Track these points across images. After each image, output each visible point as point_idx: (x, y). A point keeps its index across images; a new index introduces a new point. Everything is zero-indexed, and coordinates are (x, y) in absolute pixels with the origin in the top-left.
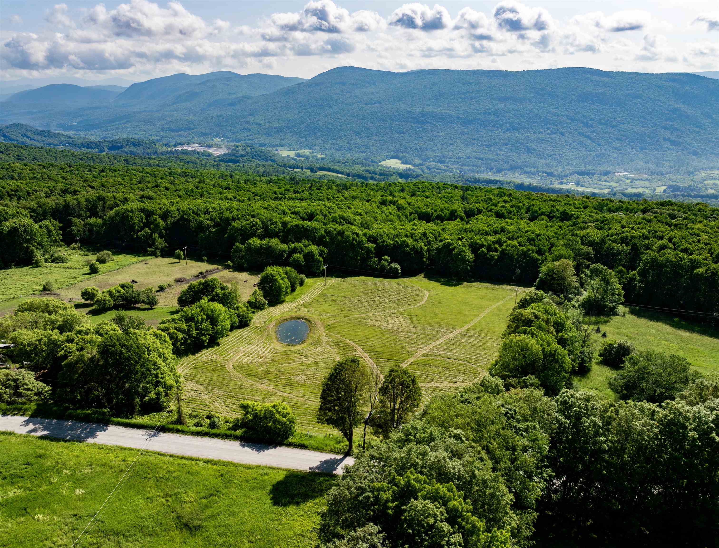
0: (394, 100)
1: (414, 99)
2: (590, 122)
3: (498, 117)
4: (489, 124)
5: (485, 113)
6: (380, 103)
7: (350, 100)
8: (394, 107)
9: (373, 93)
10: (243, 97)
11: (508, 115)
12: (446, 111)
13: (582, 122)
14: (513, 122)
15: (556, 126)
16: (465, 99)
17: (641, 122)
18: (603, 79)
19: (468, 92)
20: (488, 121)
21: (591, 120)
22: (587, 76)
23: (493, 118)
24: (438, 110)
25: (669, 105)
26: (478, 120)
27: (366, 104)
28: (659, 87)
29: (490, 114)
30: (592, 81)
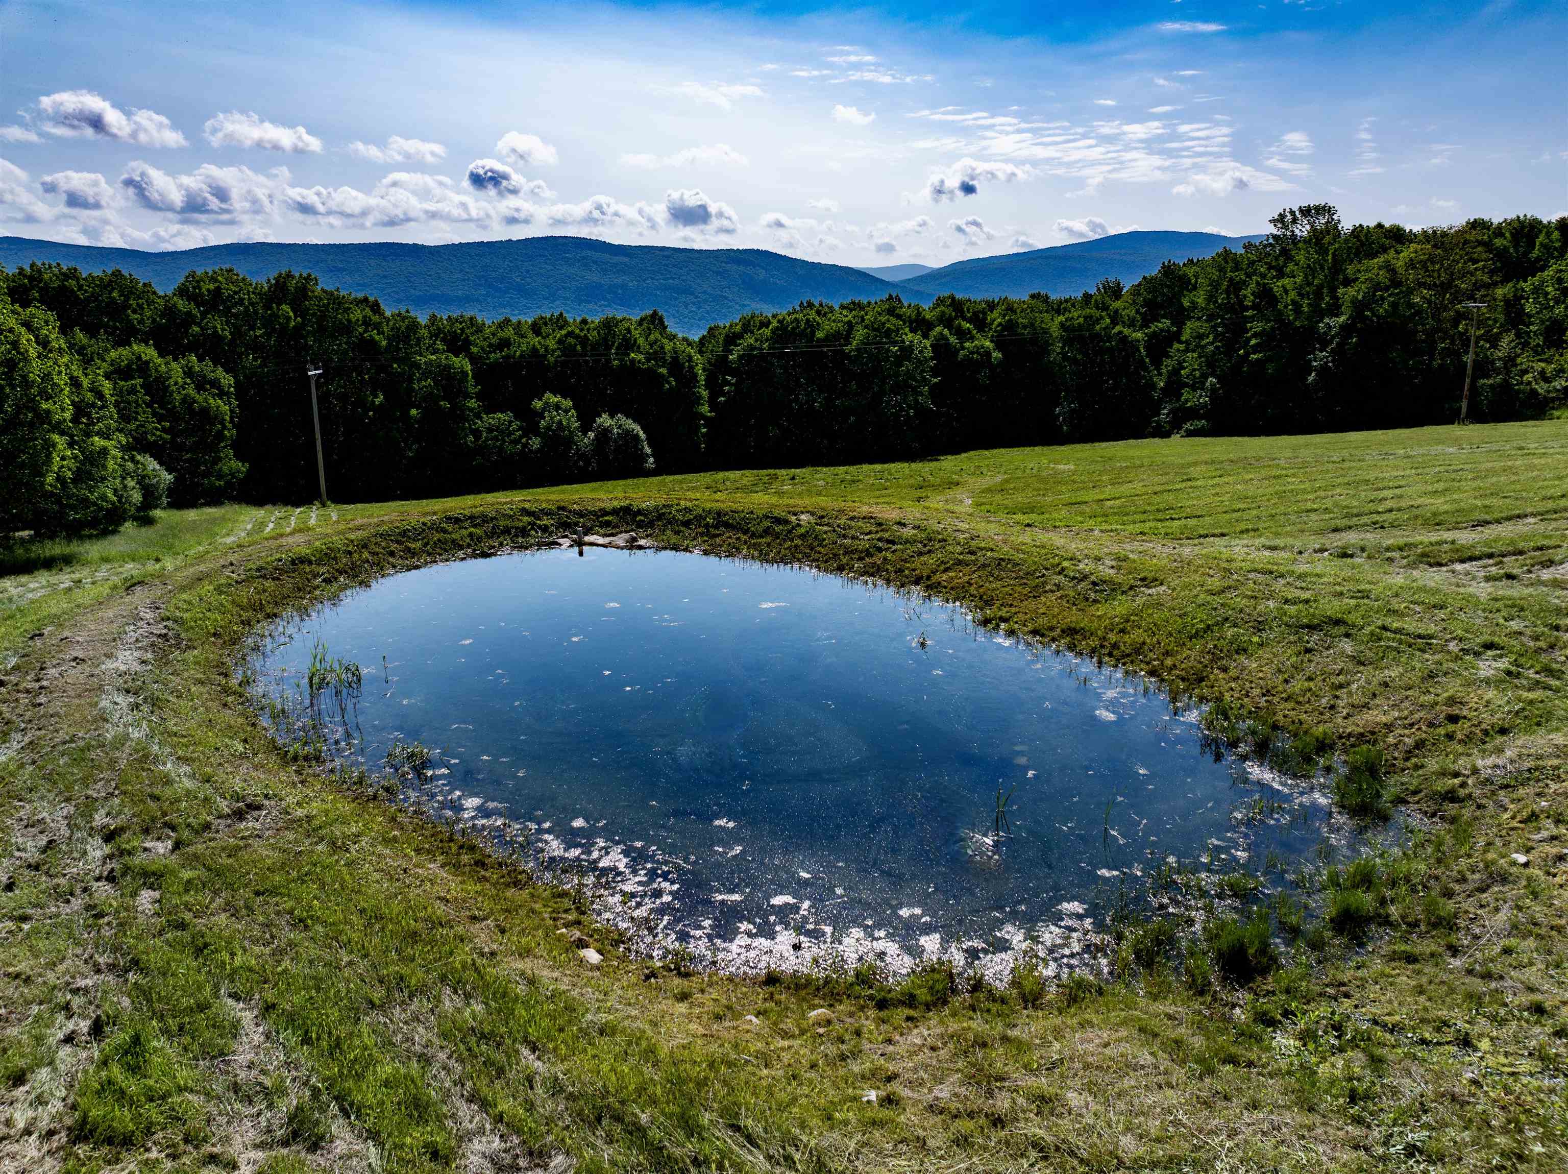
18: (616, 259)
22: (584, 253)
28: (718, 273)
30: (595, 262)
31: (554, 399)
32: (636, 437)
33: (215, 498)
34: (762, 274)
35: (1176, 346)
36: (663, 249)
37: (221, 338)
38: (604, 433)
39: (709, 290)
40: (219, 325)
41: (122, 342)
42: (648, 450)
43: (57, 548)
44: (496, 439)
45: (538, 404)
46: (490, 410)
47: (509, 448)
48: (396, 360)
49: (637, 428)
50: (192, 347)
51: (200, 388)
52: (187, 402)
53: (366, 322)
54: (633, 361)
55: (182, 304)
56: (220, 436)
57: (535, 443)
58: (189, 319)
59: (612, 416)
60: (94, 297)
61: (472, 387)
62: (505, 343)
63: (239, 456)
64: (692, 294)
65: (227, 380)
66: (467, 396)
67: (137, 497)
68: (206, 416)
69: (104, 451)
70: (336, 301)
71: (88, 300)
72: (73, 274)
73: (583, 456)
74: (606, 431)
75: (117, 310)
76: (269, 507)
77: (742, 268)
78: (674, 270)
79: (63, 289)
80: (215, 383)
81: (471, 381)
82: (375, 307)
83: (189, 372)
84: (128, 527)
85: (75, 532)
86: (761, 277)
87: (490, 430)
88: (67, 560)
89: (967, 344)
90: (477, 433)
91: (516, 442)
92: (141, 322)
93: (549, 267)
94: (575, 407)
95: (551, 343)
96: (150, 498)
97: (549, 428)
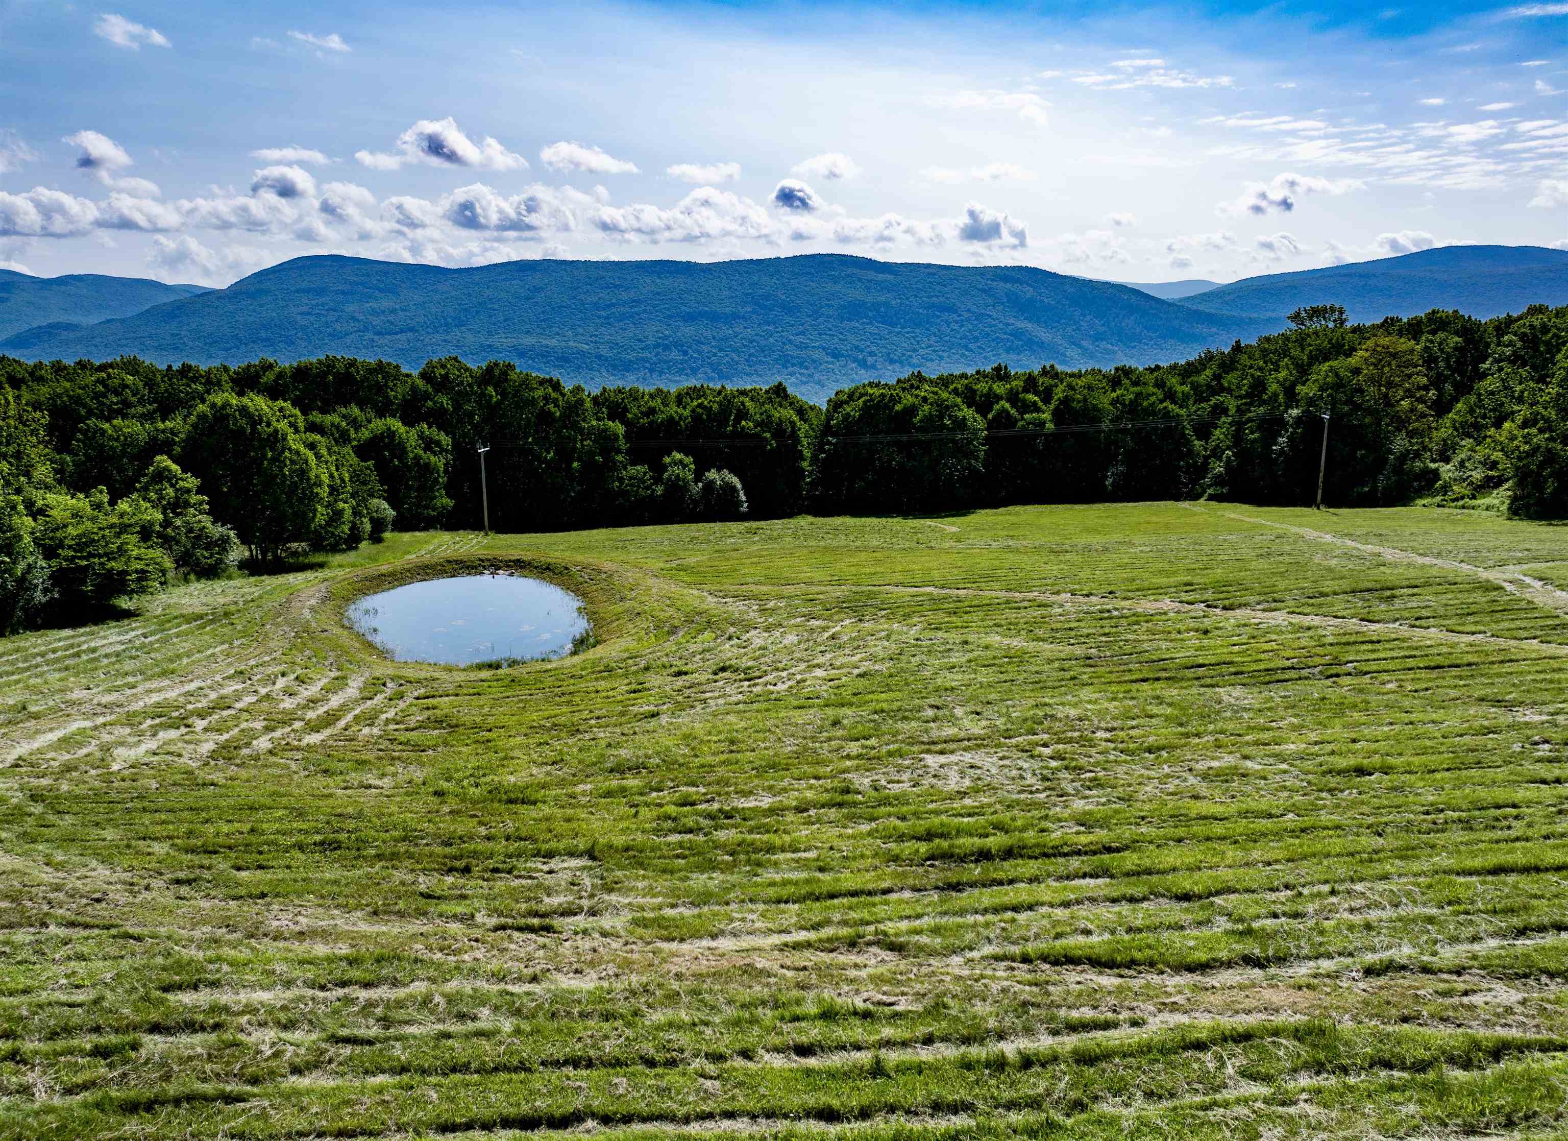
0: (447, 324)
1: (493, 319)
2: (870, 360)
3: (685, 353)
4: (669, 368)
5: (657, 346)
6: (412, 330)
7: (338, 326)
8: (448, 338)
9: (393, 311)
10: (50, 326)
11: (705, 348)
12: (571, 344)
13: (855, 360)
14: (719, 364)
15: (807, 368)
16: (607, 318)
17: (963, 355)
18: (881, 277)
19: (613, 305)
20: (665, 362)
21: (871, 354)
22: (849, 271)
23: (675, 355)
24: (554, 342)
25: (1008, 324)
26: (644, 360)
27: (379, 333)
28: (983, 291)
29: (666, 348)
30: (860, 280)
31: (678, 456)
32: (734, 489)
33: (428, 524)
34: (1029, 292)
35: (1223, 419)
36: (929, 266)
37: (446, 410)
38: (710, 484)
39: (974, 309)
40: (445, 401)
41: (381, 414)
42: (744, 498)
43: (319, 558)
44: (632, 485)
45: (667, 460)
46: (633, 464)
47: (642, 492)
48: (565, 427)
49: (736, 481)
50: (425, 418)
51: (428, 448)
52: (417, 458)
53: (546, 398)
54: (743, 428)
55: (420, 383)
56: (436, 481)
57: (659, 490)
58: (427, 396)
59: (719, 471)
60: (365, 379)
61: (622, 444)
62: (652, 411)
63: (449, 495)
64: (955, 312)
65: (445, 440)
66: (618, 451)
67: (368, 527)
68: (428, 468)
69: (343, 510)
70: (526, 382)
71: (362, 381)
72: (353, 363)
73: (695, 502)
74: (712, 482)
75: (380, 389)
76: (461, 532)
77: (1009, 286)
78: (938, 288)
79: (348, 374)
80: (438, 443)
81: (622, 441)
82: (556, 386)
83: (421, 436)
84: (364, 545)
85: (334, 549)
86: (1028, 296)
87: (631, 478)
88: (321, 566)
89: (1026, 416)
90: (621, 480)
91: (648, 488)
92: (396, 397)
93: (814, 285)
94: (695, 462)
95: (687, 413)
96: (379, 526)
97: (669, 479)
